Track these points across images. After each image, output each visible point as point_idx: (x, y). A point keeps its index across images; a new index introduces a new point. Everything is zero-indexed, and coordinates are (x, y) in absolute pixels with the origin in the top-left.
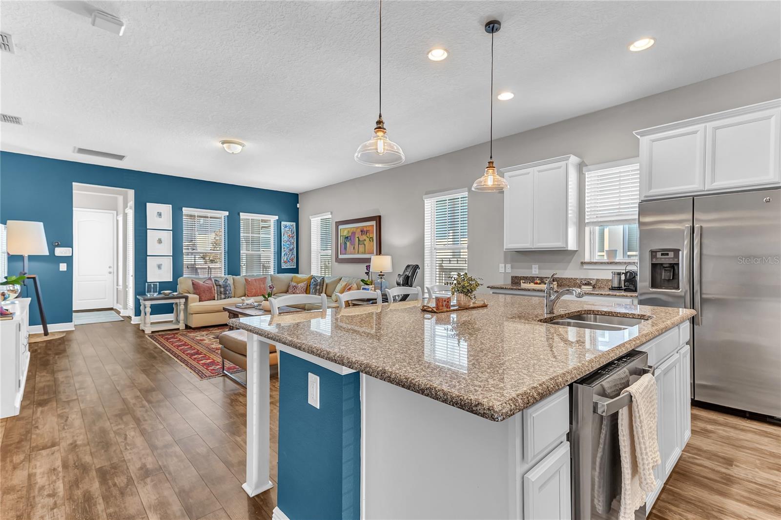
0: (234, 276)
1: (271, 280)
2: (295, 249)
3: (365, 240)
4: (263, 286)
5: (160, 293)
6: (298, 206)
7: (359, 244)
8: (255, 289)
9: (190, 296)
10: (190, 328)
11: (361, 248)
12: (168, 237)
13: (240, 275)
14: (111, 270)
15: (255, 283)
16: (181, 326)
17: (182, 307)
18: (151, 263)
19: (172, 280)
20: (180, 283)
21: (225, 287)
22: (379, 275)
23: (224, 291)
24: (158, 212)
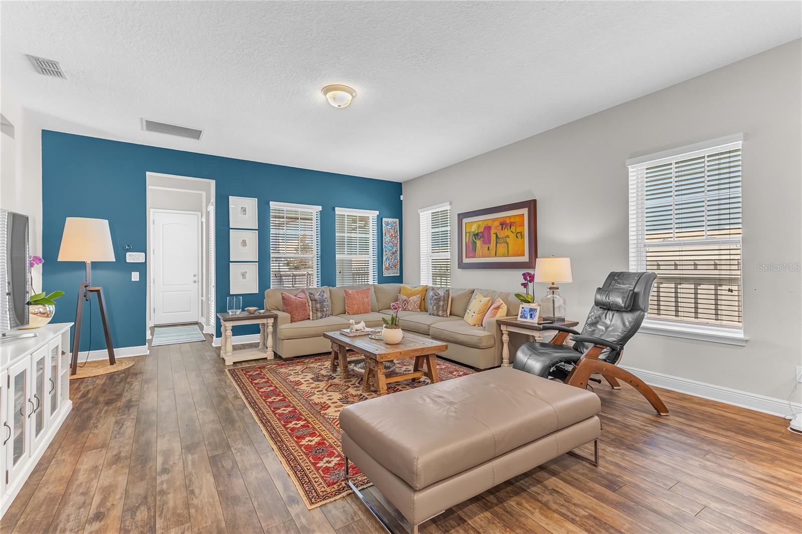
0: (331, 288)
1: (375, 292)
2: (398, 252)
3: (508, 236)
4: (367, 300)
5: (243, 310)
6: (402, 198)
7: (497, 243)
8: (358, 305)
9: (280, 314)
10: (280, 358)
11: (502, 249)
12: (252, 239)
13: (335, 286)
14: (196, 279)
15: (357, 297)
16: (269, 355)
17: (270, 329)
18: (235, 271)
19: (258, 292)
20: (268, 296)
21: (322, 302)
22: (550, 288)
23: (320, 308)
24: (242, 208)
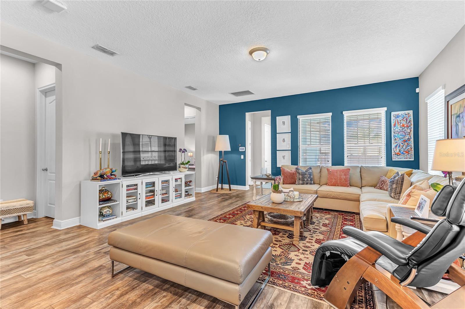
1: (360, 172)
2: (412, 140)
4: (344, 177)
6: (418, 91)
12: (288, 137)
15: (336, 174)
18: (279, 155)
21: (303, 174)
23: (301, 178)
24: (283, 122)
